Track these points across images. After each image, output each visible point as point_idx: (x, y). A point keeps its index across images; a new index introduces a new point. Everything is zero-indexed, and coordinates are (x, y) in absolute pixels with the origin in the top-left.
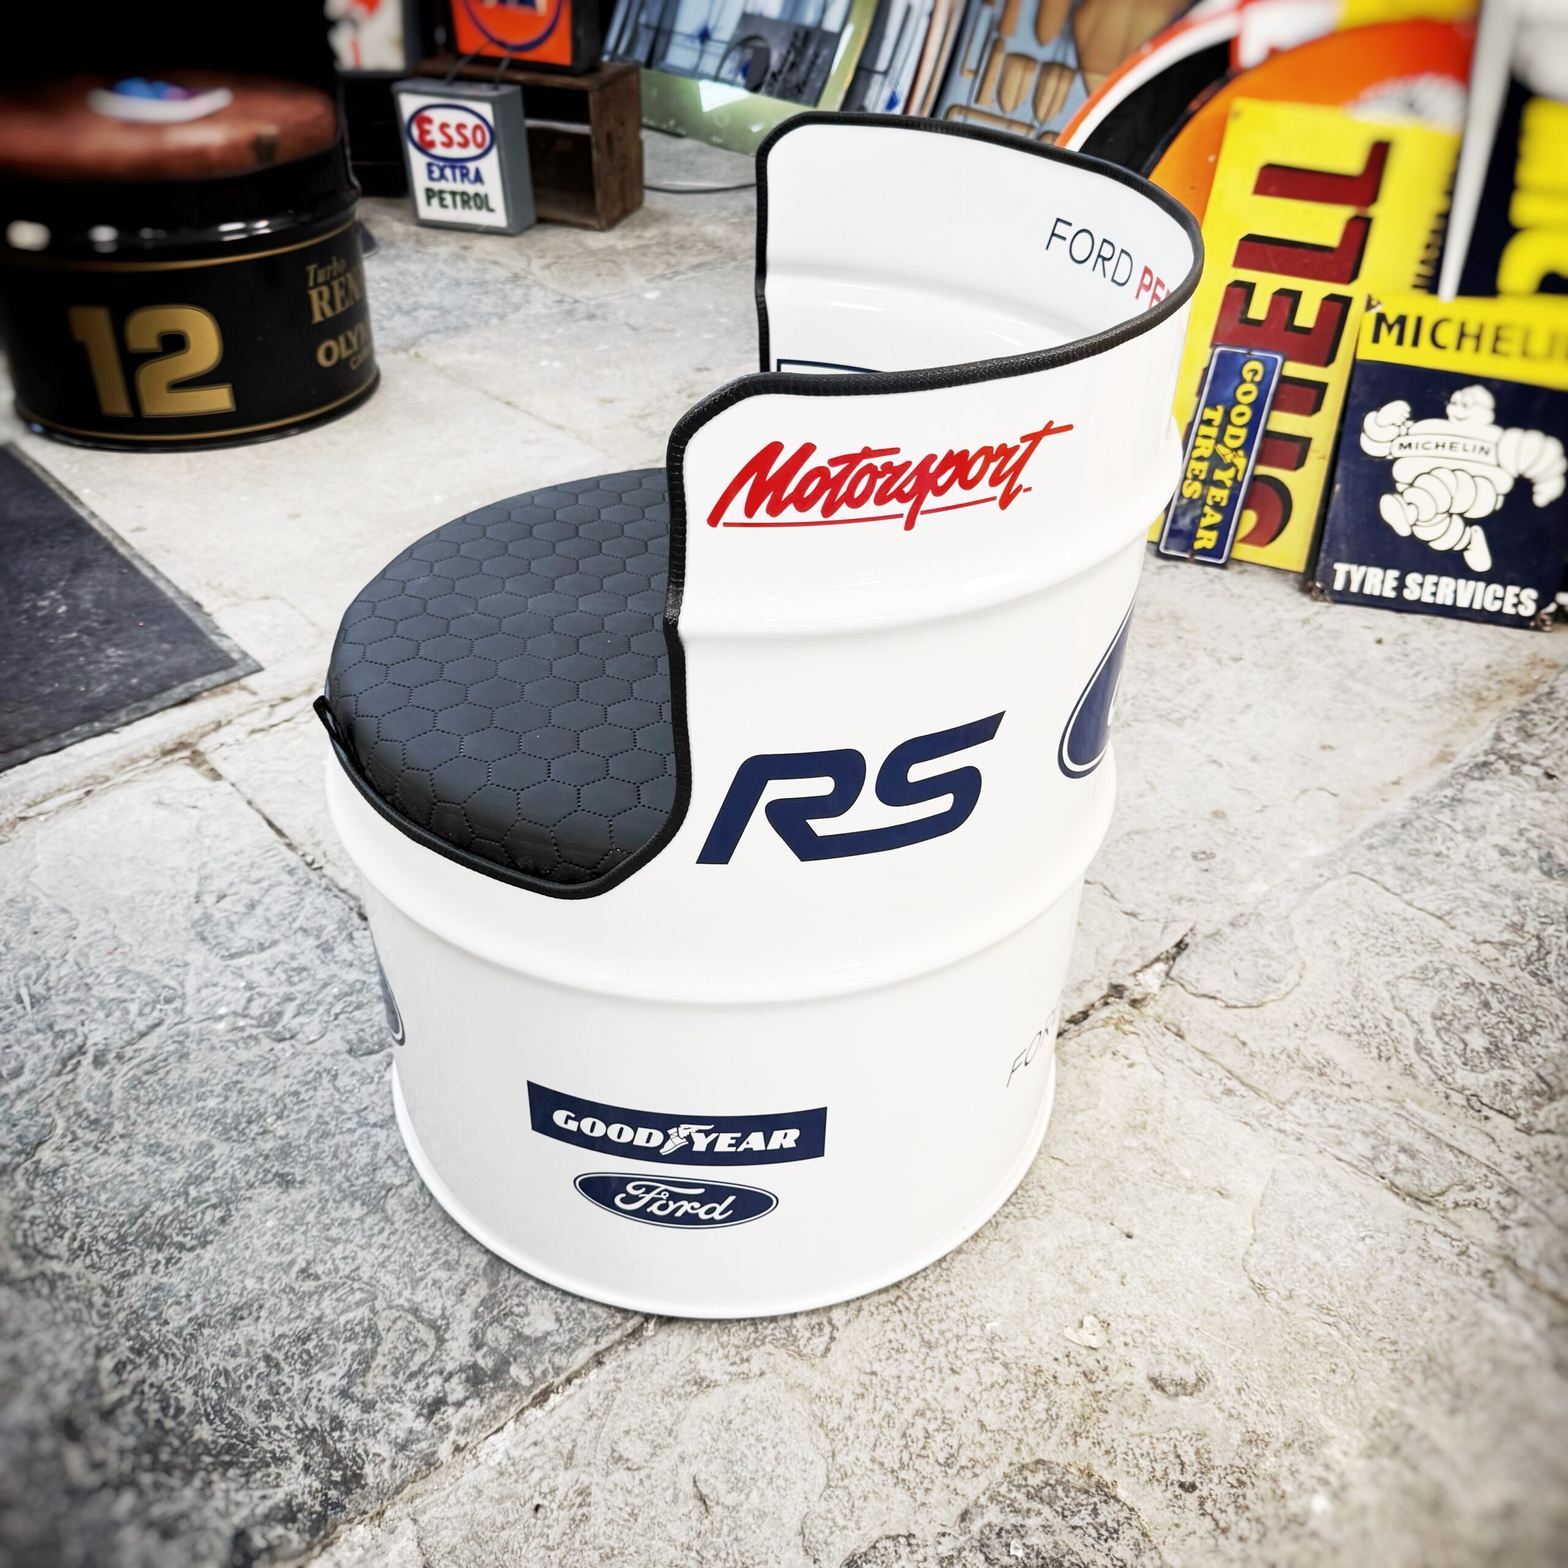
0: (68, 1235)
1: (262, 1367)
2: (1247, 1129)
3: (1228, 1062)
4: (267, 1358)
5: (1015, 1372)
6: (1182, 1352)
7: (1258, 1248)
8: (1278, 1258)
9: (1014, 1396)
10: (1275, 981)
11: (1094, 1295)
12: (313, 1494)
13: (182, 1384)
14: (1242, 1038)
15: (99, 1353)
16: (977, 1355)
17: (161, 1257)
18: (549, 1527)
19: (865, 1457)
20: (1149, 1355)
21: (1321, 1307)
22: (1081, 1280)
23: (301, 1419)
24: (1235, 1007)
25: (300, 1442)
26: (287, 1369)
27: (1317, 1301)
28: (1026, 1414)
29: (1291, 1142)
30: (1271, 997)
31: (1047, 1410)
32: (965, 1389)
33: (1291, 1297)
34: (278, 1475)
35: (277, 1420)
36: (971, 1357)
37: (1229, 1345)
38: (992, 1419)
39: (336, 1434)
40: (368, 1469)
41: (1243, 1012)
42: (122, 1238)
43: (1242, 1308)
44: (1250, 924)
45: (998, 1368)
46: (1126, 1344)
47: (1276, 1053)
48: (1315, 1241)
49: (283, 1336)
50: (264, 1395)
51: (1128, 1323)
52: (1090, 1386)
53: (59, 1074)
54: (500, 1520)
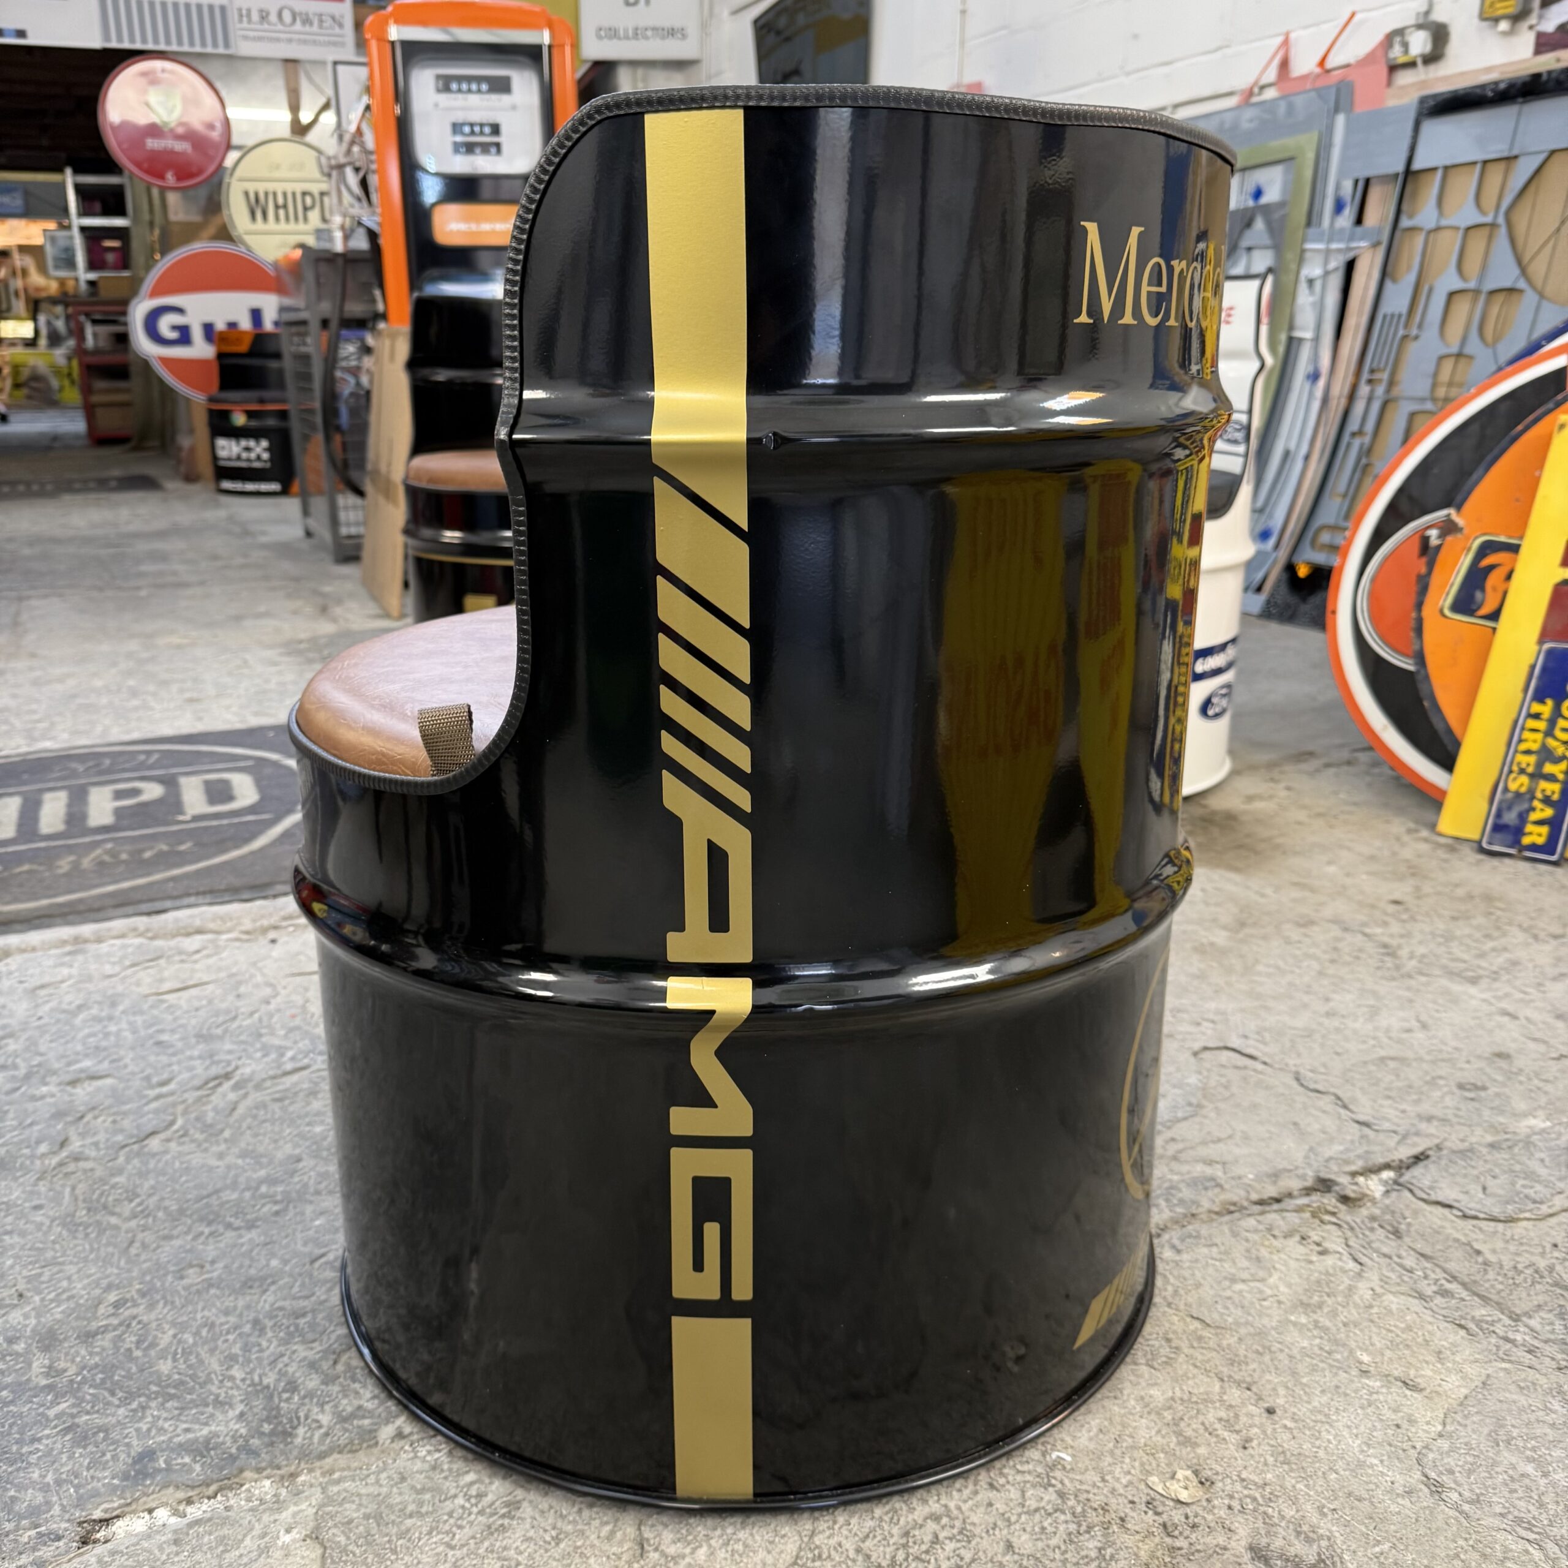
0: (138, 1200)
1: (247, 1328)
2: (1462, 1333)
3: (1452, 1266)
4: (256, 1322)
5: (1071, 1503)
6: (1305, 1528)
7: (1444, 1444)
8: (1470, 1459)
9: (1062, 1528)
10: (1535, 1202)
11: (1202, 1451)
12: (234, 1439)
13: (166, 1327)
14: (1477, 1246)
15: (109, 1288)
16: (1028, 1477)
17: (207, 1231)
18: (460, 1527)
19: (849, 1546)
20: (1260, 1524)
21: (1519, 1521)
22: (1189, 1432)
23: (260, 1376)
24: (1476, 1218)
25: (247, 1393)
26: (270, 1334)
27: (1516, 1513)
28: (1072, 1547)
29: (1520, 1354)
30: (1527, 1215)
31: (1100, 1549)
32: (1000, 1506)
33: (1478, 1501)
34: (212, 1415)
35: (237, 1373)
36: (1019, 1478)
37: (1373, 1535)
38: (1024, 1542)
39: (285, 1396)
40: (301, 1431)
41: (1483, 1224)
42: (182, 1211)
43: (1406, 1502)
44: (1516, 1150)
45: (1050, 1496)
46: (1230, 1507)
47: (1520, 1267)
48: (1528, 1453)
49: (281, 1309)
50: (236, 1349)
51: (1238, 1486)
52: (1168, 1540)
53: (199, 1088)
54: (411, 1507)
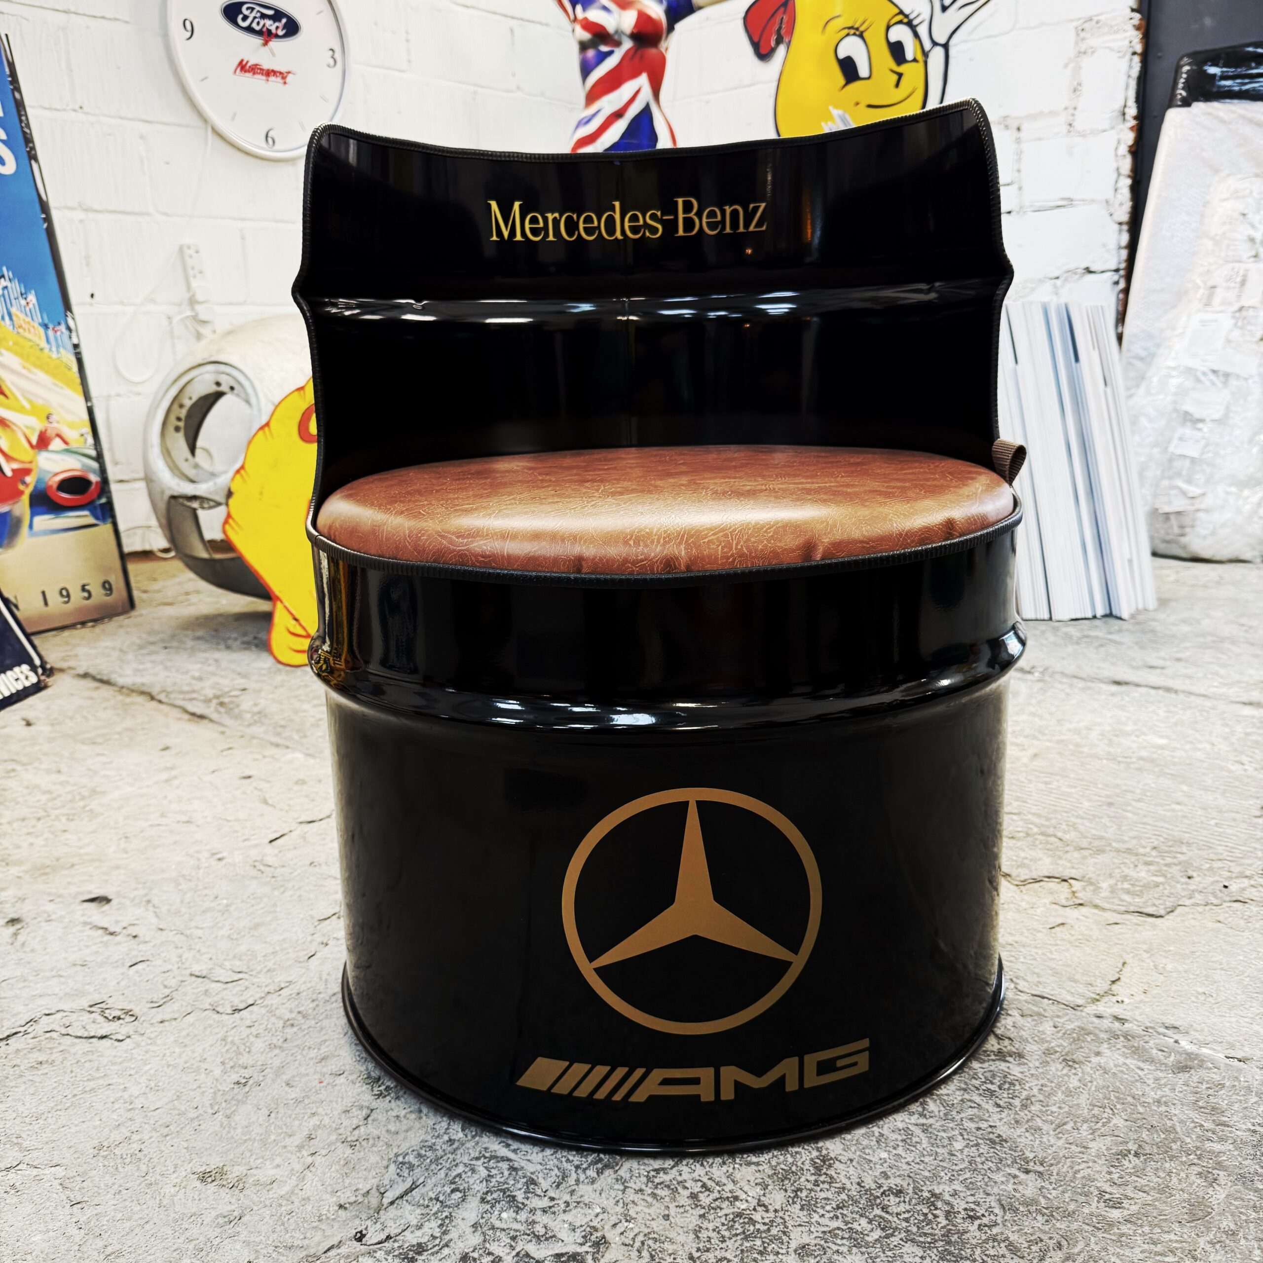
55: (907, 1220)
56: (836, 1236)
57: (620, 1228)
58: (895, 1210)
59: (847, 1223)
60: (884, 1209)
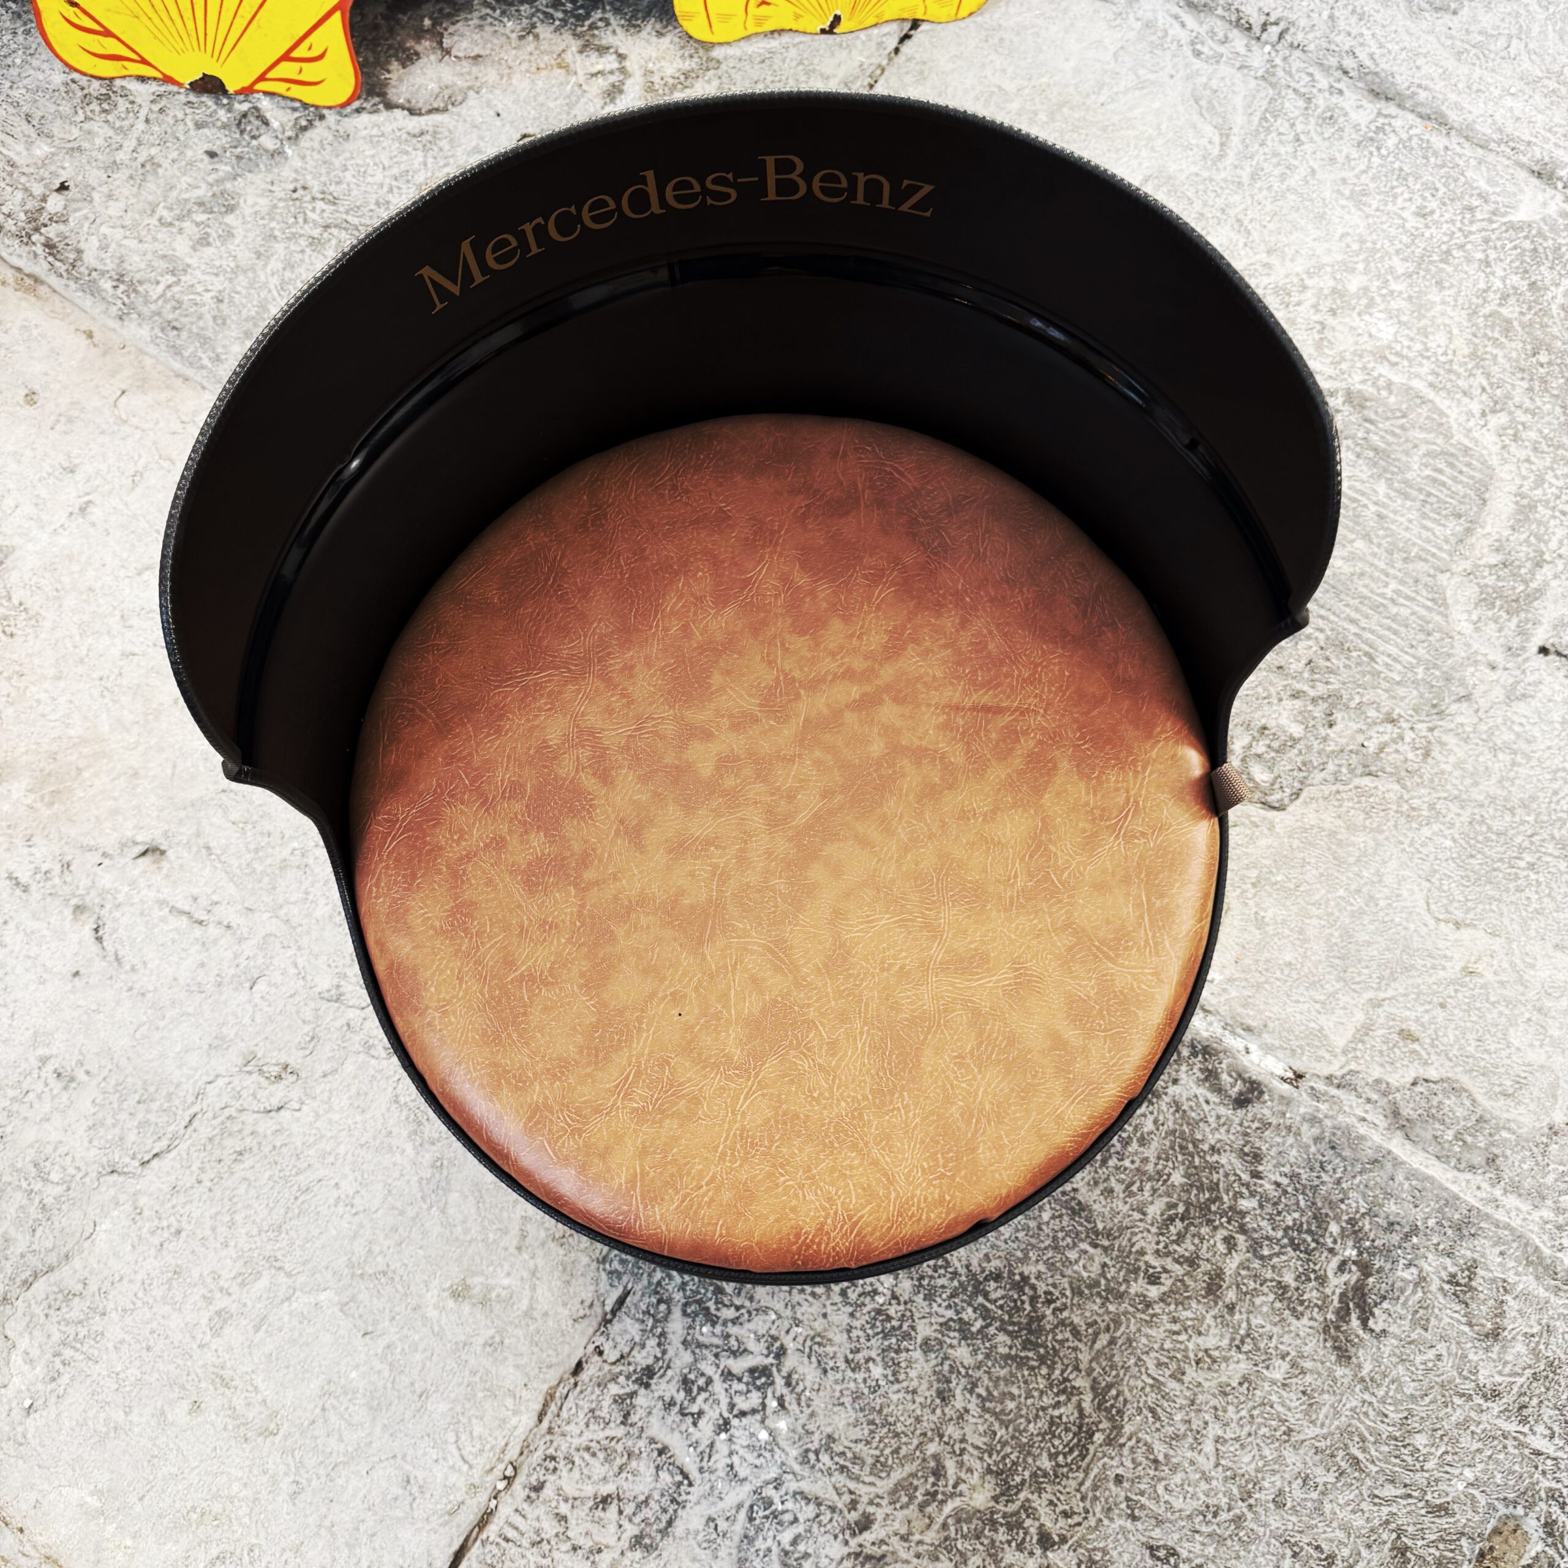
55: (1001, 1307)
56: (949, 1329)
57: (792, 1334)
58: (993, 1296)
59: (958, 1313)
60: (986, 1296)
